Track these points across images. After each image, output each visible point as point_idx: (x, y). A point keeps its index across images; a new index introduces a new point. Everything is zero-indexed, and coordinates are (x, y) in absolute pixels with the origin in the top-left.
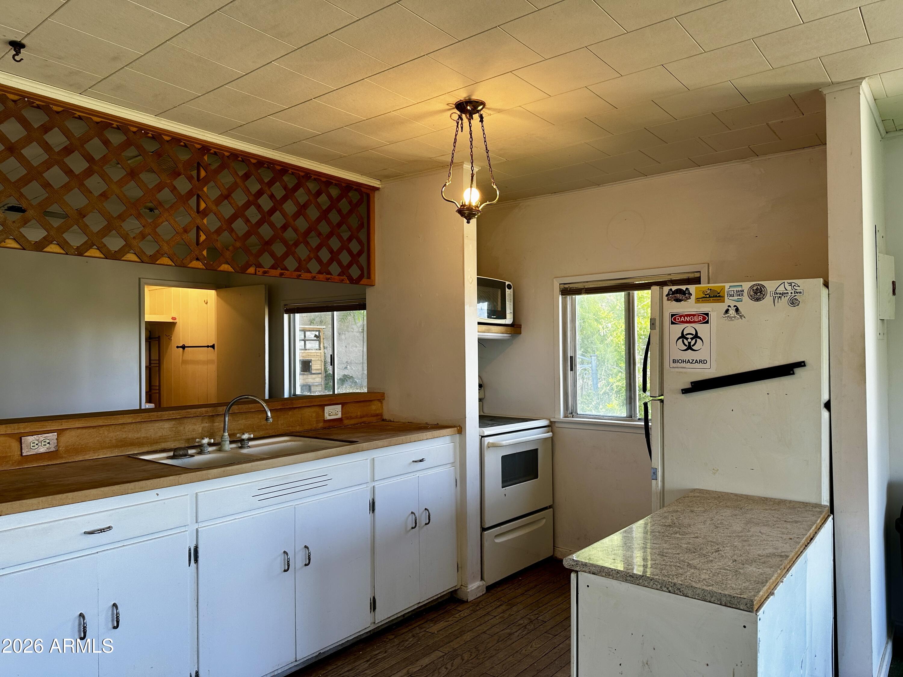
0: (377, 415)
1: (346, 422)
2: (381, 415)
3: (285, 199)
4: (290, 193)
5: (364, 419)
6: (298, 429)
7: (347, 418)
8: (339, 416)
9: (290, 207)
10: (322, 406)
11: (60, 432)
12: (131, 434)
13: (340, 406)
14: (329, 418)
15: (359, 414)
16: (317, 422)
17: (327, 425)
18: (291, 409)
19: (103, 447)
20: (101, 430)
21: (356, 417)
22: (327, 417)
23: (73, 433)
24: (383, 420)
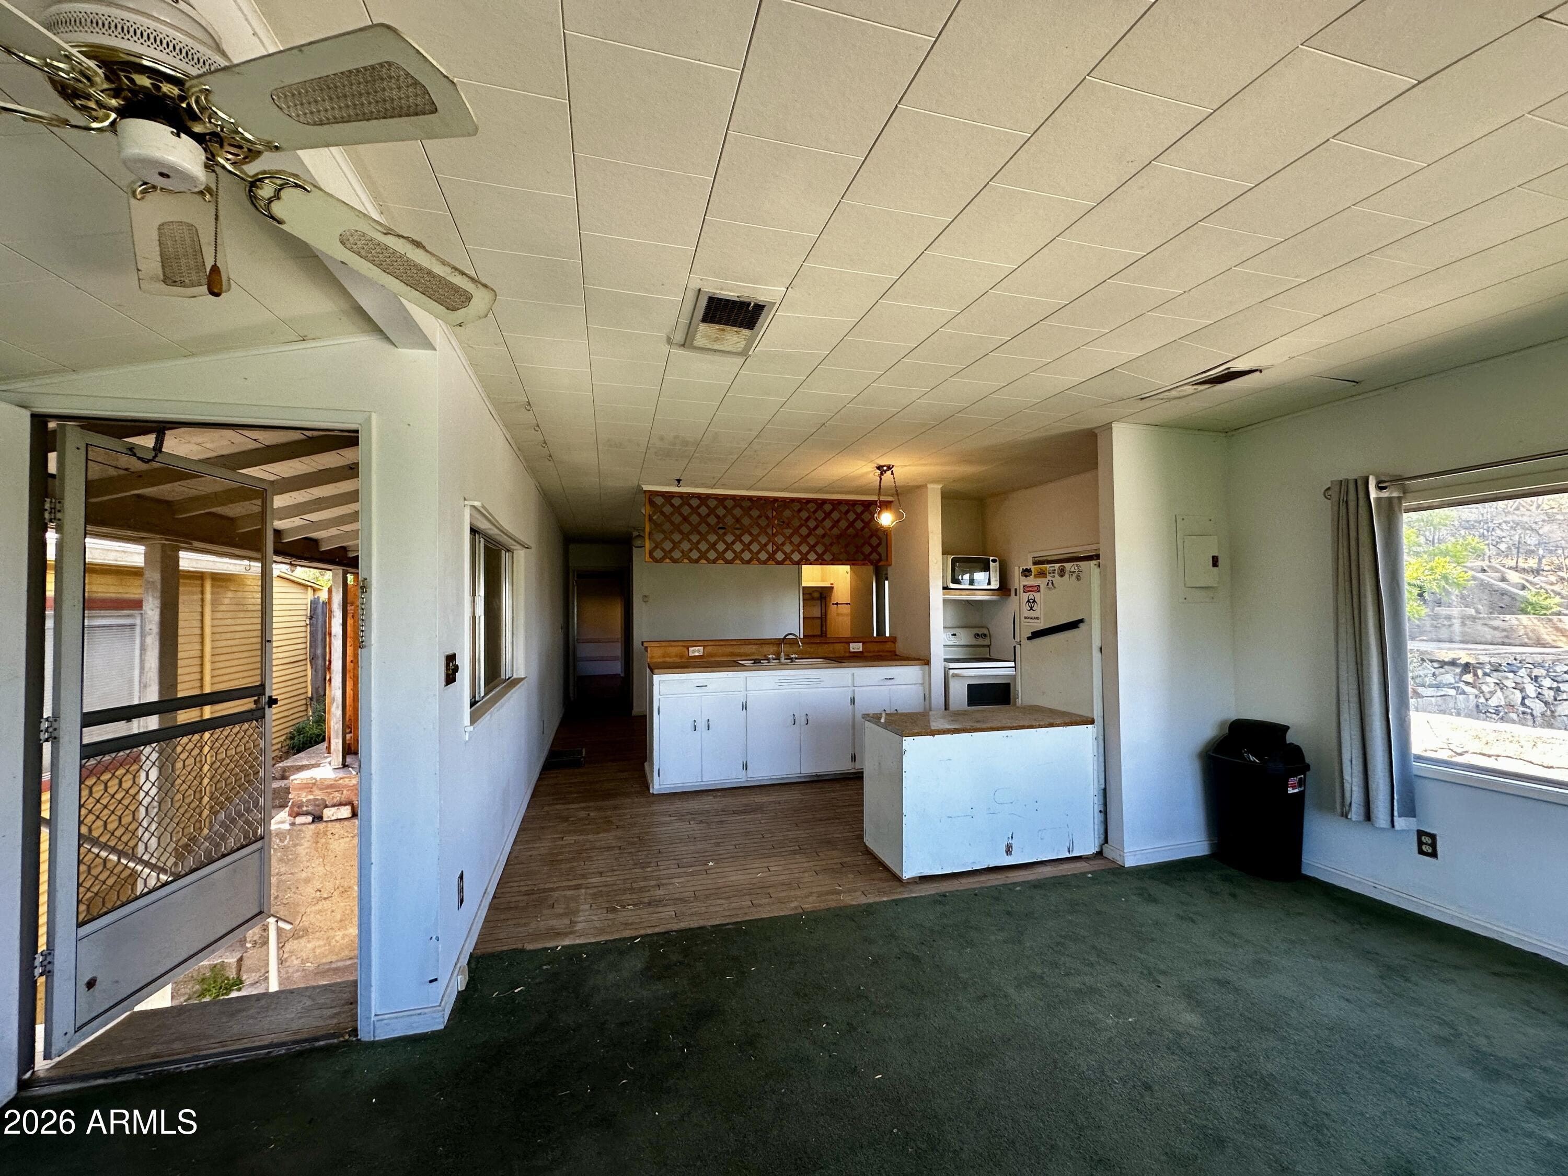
0: (891, 652)
1: (866, 654)
2: (895, 652)
3: (824, 519)
4: (828, 515)
5: (881, 653)
6: (831, 655)
7: (867, 652)
8: (861, 649)
9: (828, 523)
10: (848, 643)
11: (705, 647)
12: (737, 650)
13: (861, 644)
14: (853, 650)
15: (876, 650)
16: (845, 652)
17: (851, 655)
18: (826, 643)
19: (723, 655)
20: (723, 647)
21: (874, 652)
22: (852, 650)
23: (710, 647)
24: (896, 655)
